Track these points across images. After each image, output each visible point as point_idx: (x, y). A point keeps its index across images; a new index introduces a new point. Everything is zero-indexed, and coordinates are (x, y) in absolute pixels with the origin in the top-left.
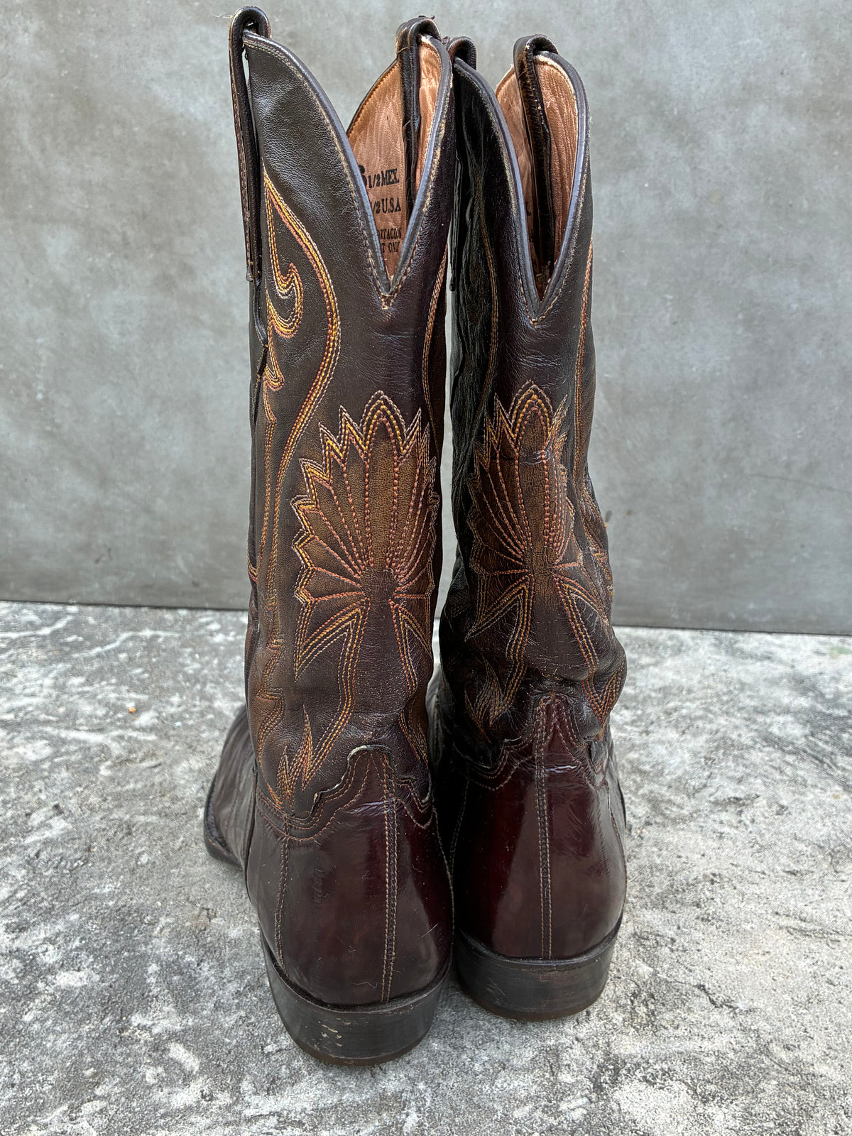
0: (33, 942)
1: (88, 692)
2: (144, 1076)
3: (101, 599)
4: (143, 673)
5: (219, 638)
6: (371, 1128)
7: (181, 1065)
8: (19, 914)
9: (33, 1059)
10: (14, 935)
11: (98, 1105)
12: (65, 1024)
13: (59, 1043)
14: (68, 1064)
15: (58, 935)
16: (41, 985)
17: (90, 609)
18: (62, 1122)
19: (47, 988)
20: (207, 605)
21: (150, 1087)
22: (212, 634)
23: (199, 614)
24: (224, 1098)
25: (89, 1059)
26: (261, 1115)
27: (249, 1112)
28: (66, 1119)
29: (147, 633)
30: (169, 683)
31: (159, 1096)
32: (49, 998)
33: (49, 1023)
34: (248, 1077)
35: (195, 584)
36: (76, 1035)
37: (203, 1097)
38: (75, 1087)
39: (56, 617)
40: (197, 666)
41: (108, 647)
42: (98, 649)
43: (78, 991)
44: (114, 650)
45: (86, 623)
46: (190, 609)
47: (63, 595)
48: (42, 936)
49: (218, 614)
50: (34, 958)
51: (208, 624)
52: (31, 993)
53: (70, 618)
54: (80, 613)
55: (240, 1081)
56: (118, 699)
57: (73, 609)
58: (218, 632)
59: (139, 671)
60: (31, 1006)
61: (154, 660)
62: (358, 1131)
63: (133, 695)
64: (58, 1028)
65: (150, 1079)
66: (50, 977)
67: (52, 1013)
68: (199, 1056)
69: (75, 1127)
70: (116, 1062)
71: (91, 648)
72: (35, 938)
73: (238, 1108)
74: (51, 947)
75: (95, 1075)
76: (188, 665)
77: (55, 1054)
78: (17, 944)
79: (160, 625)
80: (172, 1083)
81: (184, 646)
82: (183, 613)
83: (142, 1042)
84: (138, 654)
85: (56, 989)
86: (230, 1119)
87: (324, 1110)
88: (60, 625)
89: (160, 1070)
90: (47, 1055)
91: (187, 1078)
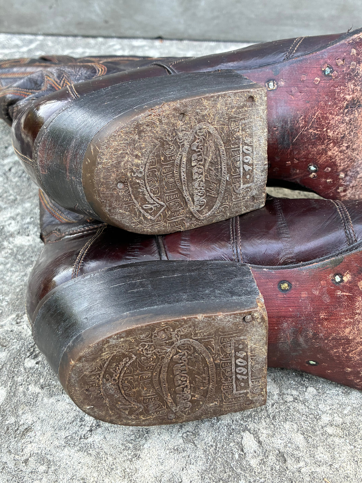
0: (4, 218)
3: (55, 31)
12: (18, 267)
13: (14, 277)
15: (17, 215)
16: (5, 243)
17: (50, 38)
18: (12, 324)
19: (9, 245)
20: (114, 35)
28: (14, 323)
32: (10, 251)
33: (8, 266)
35: (106, 22)
36: (23, 274)
39: (31, 42)
43: (26, 248)
45: (47, 45)
47: (34, 29)
48: (9, 215)
49: (120, 40)
50: (3, 228)
51: (114, 45)
53: (38, 43)
54: (44, 40)
57: (41, 38)
58: (119, 49)
64: (14, 269)
66: (11, 239)
67: (11, 260)
69: (19, 328)
74: (13, 222)
77: (11, 284)
82: (100, 40)
85: (14, 246)
88: (33, 46)
90: (6, 284)
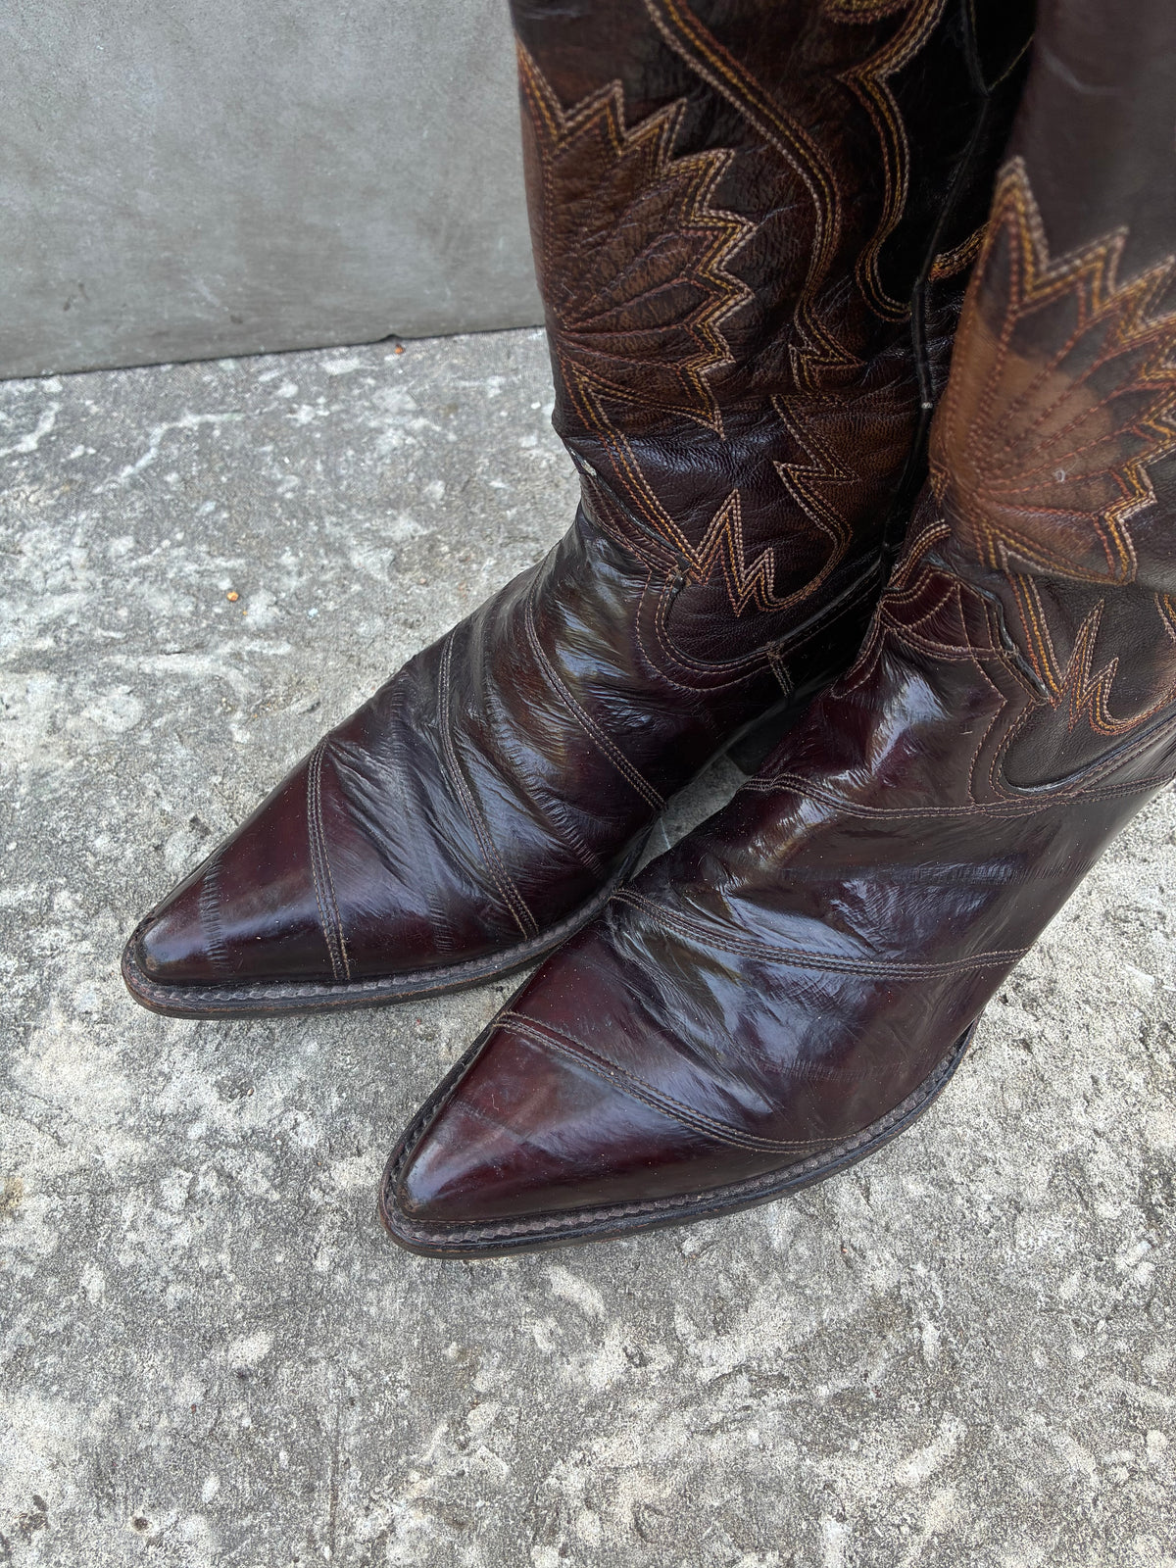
0: (270, 1110)
1: (148, 568)
2: (533, 1340)
4: (217, 510)
5: (304, 415)
6: (882, 1367)
7: (576, 1306)
8: (226, 1060)
9: (361, 1343)
10: (234, 1105)
11: (488, 1411)
12: (380, 1265)
13: (386, 1303)
14: (415, 1343)
15: (300, 1087)
16: (315, 1195)
17: (80, 380)
18: (450, 1455)
19: (327, 1199)
21: (548, 1360)
22: (291, 406)
23: (255, 365)
24: (661, 1358)
25: (442, 1326)
26: (723, 1375)
27: (706, 1375)
28: (454, 1448)
29: (190, 421)
30: (264, 528)
31: (568, 1371)
32: (337, 1219)
33: (357, 1266)
34: (678, 1308)
36: (404, 1284)
37: (630, 1357)
38: (443, 1382)
39: (33, 409)
40: (294, 481)
41: (142, 463)
42: (128, 470)
44: (151, 466)
45: (85, 412)
46: (237, 357)
48: (279, 1096)
49: (283, 360)
50: (284, 1143)
51: (276, 384)
52: (307, 1214)
53: (55, 406)
54: (68, 393)
55: (670, 1317)
56: (201, 574)
57: (54, 386)
58: (298, 400)
59: (210, 507)
60: (317, 1239)
61: (224, 479)
62: (866, 1375)
63: (221, 562)
64: (373, 1276)
65: (545, 1346)
66: (322, 1177)
67: (353, 1248)
68: (597, 1283)
69: (472, 1460)
70: (485, 1323)
71: (115, 469)
72: (270, 1103)
73: (686, 1370)
74: (301, 1117)
75: (462, 1353)
76: (280, 483)
77: (389, 1328)
78: (248, 1120)
79: (202, 401)
80: (576, 1345)
81: (258, 441)
82: (229, 365)
83: (504, 1274)
84: (194, 470)
85: (341, 1199)
86: (684, 1393)
87: (806, 1346)
88: (46, 425)
89: (551, 1323)
90: (378, 1331)
91: (597, 1329)
